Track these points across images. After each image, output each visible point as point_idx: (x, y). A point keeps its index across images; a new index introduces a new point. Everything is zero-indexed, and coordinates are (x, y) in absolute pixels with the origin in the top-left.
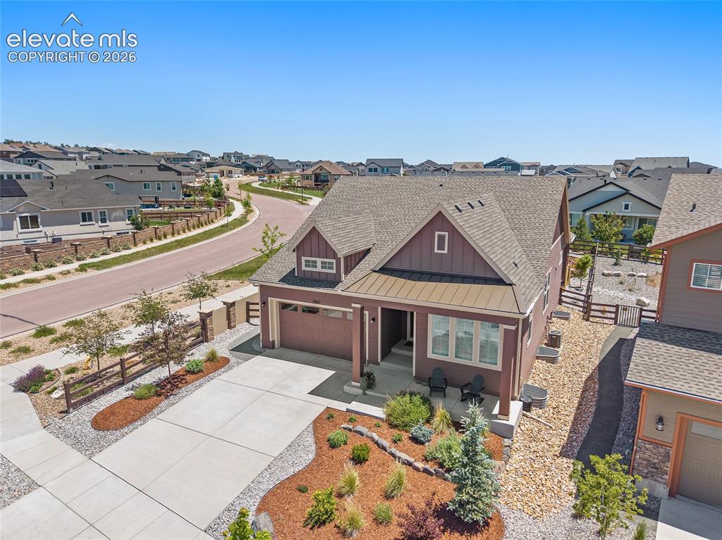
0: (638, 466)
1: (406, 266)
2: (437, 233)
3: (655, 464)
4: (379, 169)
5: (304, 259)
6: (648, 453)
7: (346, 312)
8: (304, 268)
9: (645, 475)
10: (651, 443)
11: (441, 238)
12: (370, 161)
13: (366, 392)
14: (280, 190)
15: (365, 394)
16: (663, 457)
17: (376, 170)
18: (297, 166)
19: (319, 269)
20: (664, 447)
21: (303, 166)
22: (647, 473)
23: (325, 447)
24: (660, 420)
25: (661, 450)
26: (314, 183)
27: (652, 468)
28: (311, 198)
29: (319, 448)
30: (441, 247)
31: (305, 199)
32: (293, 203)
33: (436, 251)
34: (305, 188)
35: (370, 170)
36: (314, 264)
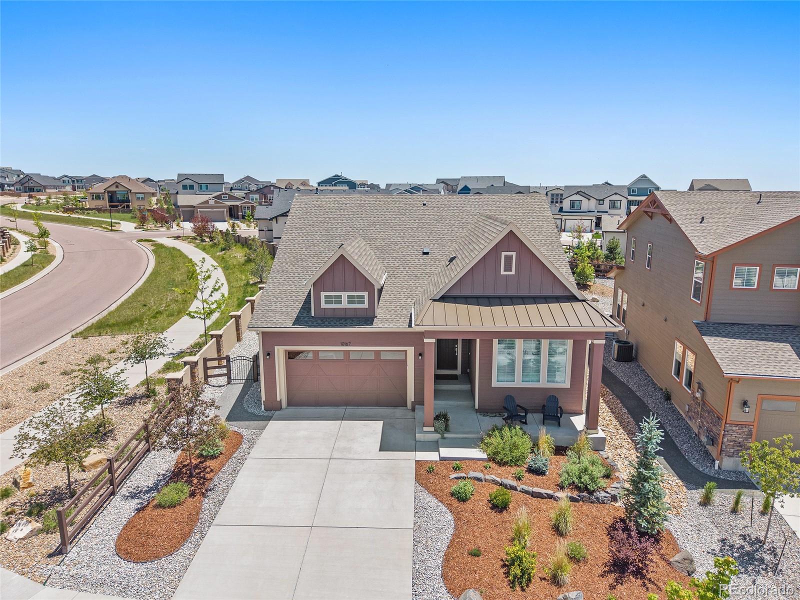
0: (726, 448)
1: (467, 292)
2: (503, 254)
3: (740, 442)
4: (196, 186)
5: (323, 294)
6: (735, 434)
7: (380, 351)
8: (323, 305)
9: (731, 454)
10: (737, 425)
11: (508, 259)
12: (183, 177)
13: (446, 435)
14: (60, 214)
15: (443, 438)
16: (747, 435)
17: (192, 187)
18: (64, 182)
19: (345, 304)
20: (747, 426)
21: (73, 181)
22: (733, 453)
23: (455, 503)
24: (745, 403)
25: (746, 430)
26: (108, 204)
27: (738, 446)
28: (119, 223)
29: (449, 506)
30: (508, 268)
31: (111, 224)
32: (98, 231)
33: (503, 273)
34: (99, 210)
35: (185, 187)
36: (338, 300)
